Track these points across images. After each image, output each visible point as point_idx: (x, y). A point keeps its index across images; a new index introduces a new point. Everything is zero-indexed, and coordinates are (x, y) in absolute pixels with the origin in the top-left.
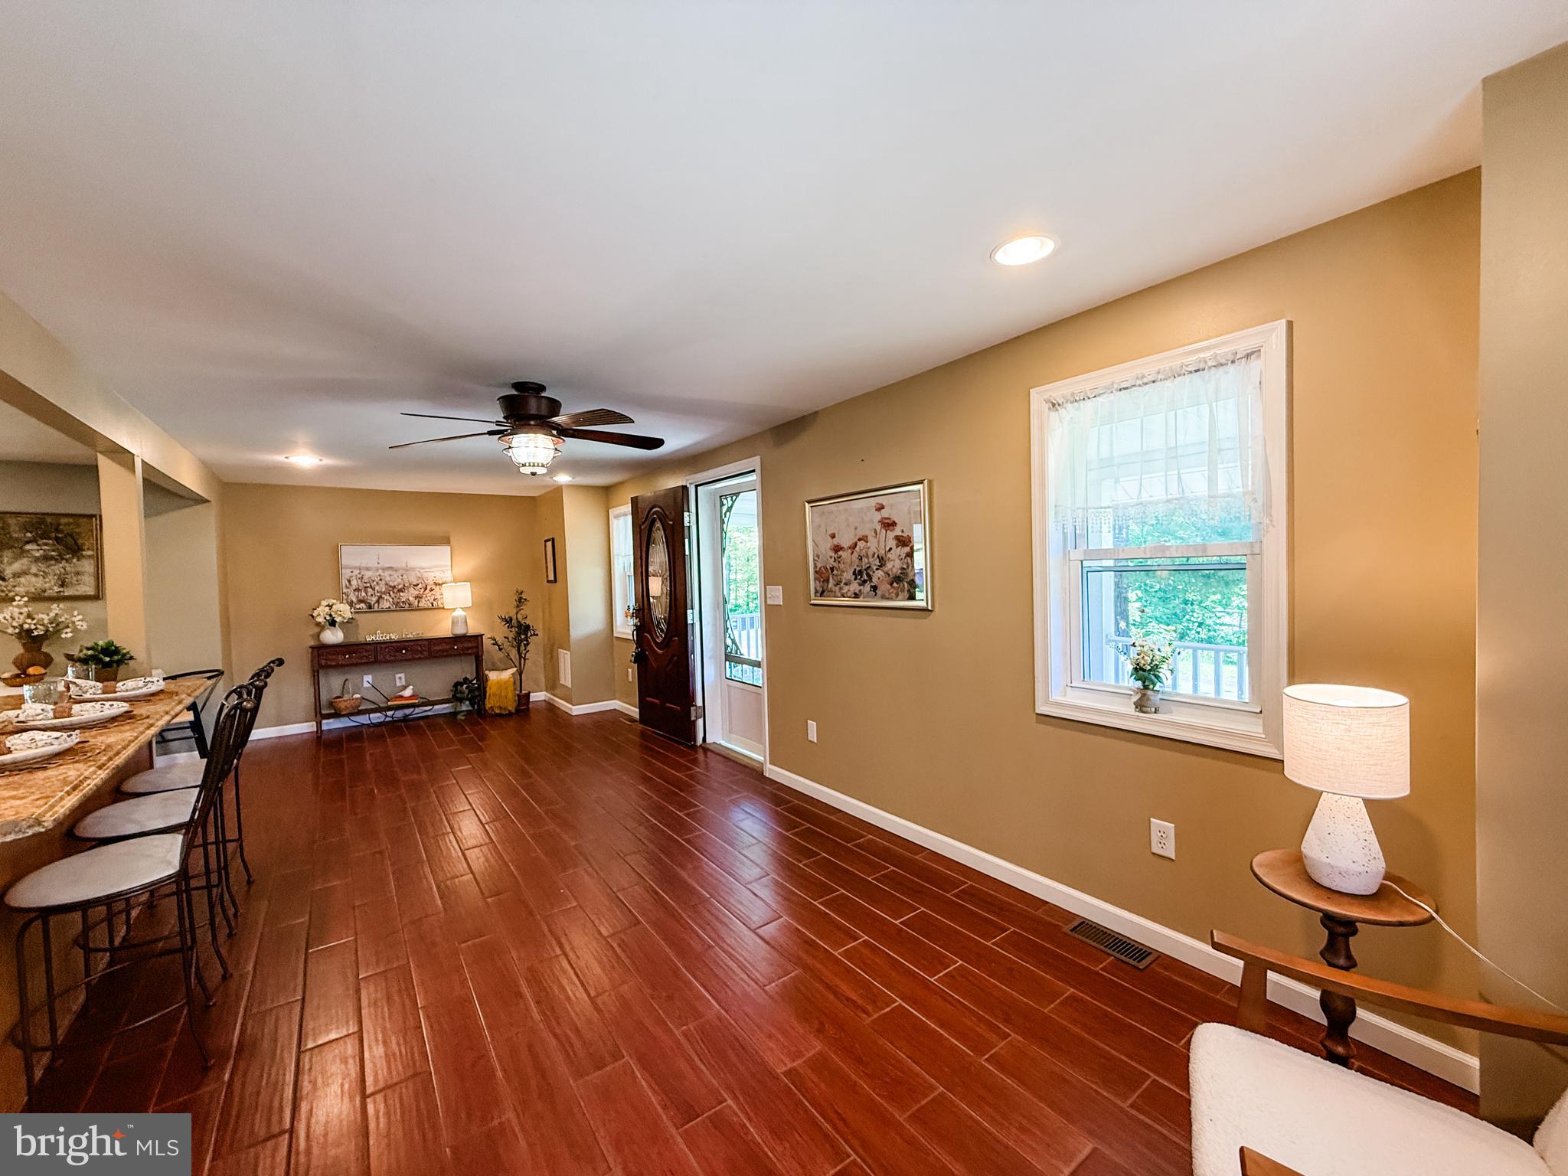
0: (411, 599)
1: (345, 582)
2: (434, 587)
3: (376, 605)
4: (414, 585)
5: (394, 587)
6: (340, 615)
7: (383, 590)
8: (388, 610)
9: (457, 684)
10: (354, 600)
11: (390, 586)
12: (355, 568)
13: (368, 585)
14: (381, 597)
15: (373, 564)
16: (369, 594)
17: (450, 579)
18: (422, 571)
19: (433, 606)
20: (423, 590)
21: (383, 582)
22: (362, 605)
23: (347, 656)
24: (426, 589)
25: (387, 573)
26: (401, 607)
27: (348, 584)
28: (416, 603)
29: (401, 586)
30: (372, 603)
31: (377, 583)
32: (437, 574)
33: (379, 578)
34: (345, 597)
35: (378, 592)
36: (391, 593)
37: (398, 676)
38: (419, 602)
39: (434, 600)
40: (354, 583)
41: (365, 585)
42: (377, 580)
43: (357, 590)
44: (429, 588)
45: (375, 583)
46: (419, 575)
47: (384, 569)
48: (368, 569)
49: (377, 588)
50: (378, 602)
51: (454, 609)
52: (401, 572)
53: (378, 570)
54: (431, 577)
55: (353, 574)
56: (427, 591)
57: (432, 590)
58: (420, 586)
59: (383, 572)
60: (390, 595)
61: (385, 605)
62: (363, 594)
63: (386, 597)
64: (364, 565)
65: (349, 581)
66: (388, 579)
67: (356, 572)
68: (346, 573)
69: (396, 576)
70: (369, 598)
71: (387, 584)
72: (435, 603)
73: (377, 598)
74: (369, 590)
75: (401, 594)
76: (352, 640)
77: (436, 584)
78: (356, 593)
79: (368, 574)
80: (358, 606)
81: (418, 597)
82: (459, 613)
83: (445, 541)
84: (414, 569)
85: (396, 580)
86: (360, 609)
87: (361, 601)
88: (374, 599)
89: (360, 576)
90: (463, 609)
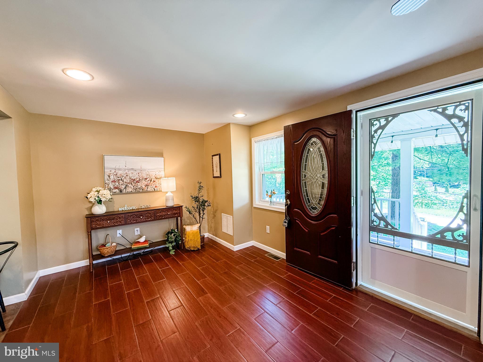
0: (143, 186)
1: (106, 177)
2: (155, 180)
3: (124, 190)
4: (145, 179)
5: (134, 180)
6: (104, 197)
7: (128, 182)
8: (131, 193)
9: (168, 233)
10: (112, 187)
11: (132, 179)
12: (113, 169)
13: (120, 179)
14: (127, 185)
15: (122, 166)
16: (121, 184)
17: (163, 176)
18: (149, 171)
19: (155, 190)
20: (149, 181)
21: (128, 177)
22: (117, 190)
23: (109, 222)
24: (151, 181)
25: (130, 172)
26: (137, 191)
27: (108, 178)
28: (146, 189)
29: (138, 179)
30: (122, 189)
31: (125, 178)
32: (157, 173)
33: (126, 175)
34: (107, 186)
35: (125, 183)
36: (133, 183)
37: (136, 229)
38: (147, 188)
39: (156, 187)
40: (112, 177)
41: (118, 178)
43: (114, 181)
44: (152, 180)
45: (124, 177)
46: (148, 173)
47: (129, 170)
48: (120, 169)
49: (125, 180)
50: (125, 188)
51: (167, 192)
52: (138, 171)
53: (125, 170)
54: (153, 175)
55: (112, 172)
56: (152, 182)
57: (154, 181)
58: (148, 180)
59: (128, 172)
60: (132, 185)
61: (129, 190)
62: (117, 184)
63: (130, 185)
64: (117, 167)
65: (109, 176)
66: (131, 175)
67: (113, 171)
68: (107, 171)
69: (135, 174)
70: (121, 186)
71: (130, 178)
72: (156, 189)
73: (125, 186)
74: (121, 181)
75: (138, 184)
76: (111, 210)
77: (156, 178)
78: (113, 183)
79: (120, 172)
80: (114, 191)
81: (147, 185)
82: (169, 194)
83: (160, 155)
84: (145, 170)
85: (135, 176)
86: (115, 192)
87: (116, 188)
88: (123, 187)
89: (115, 173)
90: (172, 192)
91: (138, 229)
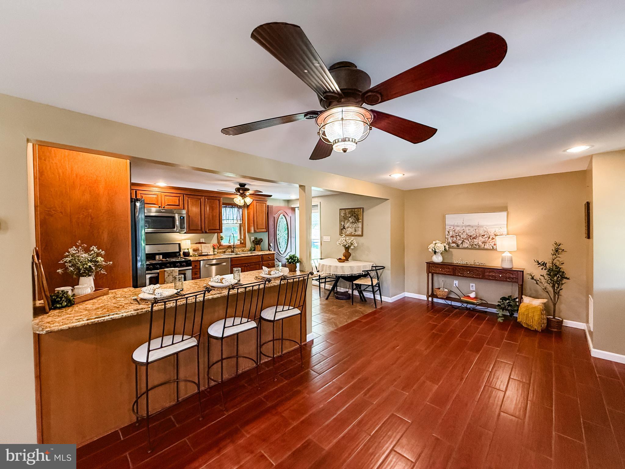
0: (480, 243)
1: (447, 233)
2: (494, 237)
3: (461, 245)
4: (482, 236)
5: (471, 236)
6: (438, 249)
7: (465, 237)
8: (467, 248)
10: (451, 242)
11: (469, 236)
12: (452, 225)
13: (458, 234)
14: (463, 241)
15: (460, 222)
16: (458, 239)
17: (505, 233)
18: (487, 227)
19: (493, 248)
20: (487, 238)
21: (465, 233)
22: (454, 245)
23: (441, 270)
24: (489, 238)
25: (467, 228)
26: (473, 247)
27: (448, 233)
28: (483, 246)
29: (474, 236)
30: (459, 244)
31: (462, 234)
32: (497, 230)
33: (463, 231)
34: (447, 240)
35: (462, 238)
36: (469, 239)
37: (471, 284)
38: (484, 245)
39: (494, 245)
40: (451, 233)
41: (456, 234)
42: (462, 232)
43: (452, 237)
44: (491, 237)
45: (461, 233)
46: (485, 230)
47: (466, 226)
48: (458, 226)
49: (462, 236)
50: (462, 243)
51: (504, 252)
52: (475, 228)
53: (463, 226)
54: (492, 231)
55: (451, 229)
56: (490, 239)
57: (493, 239)
58: (486, 236)
59: (465, 228)
60: (468, 240)
61: (465, 245)
62: (455, 239)
63: (466, 241)
64: (456, 224)
65: (449, 232)
66: (468, 231)
68: (448, 228)
69: (472, 230)
70: (458, 241)
71: (467, 234)
72: (494, 247)
73: (461, 241)
74: (458, 237)
75: (475, 240)
76: (448, 261)
77: (496, 235)
78: (452, 238)
79: (457, 229)
80: (452, 245)
81: (484, 243)
82: (507, 255)
83: (504, 209)
84: (482, 226)
85: (472, 233)
86: (453, 246)
87: (453, 242)
88: (460, 242)
89: (454, 230)
90: (510, 252)
91: (474, 285)
